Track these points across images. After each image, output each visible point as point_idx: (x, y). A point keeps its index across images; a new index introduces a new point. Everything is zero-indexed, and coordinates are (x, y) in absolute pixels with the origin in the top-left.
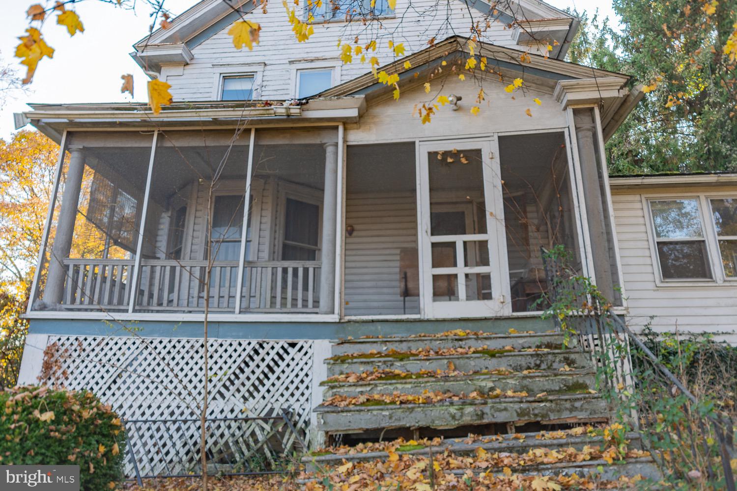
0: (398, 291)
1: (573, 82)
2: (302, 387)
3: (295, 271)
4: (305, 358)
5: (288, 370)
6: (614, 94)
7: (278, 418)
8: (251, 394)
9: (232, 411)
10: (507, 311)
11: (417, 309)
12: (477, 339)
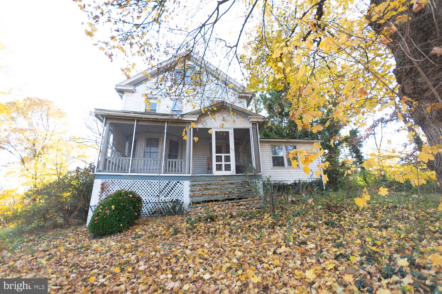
0: (206, 168)
1: (252, 116)
2: (181, 193)
3: (172, 162)
4: (182, 186)
5: (177, 189)
6: (261, 120)
7: (175, 202)
8: (167, 196)
9: (161, 200)
10: (235, 174)
11: (211, 173)
12: (227, 180)
